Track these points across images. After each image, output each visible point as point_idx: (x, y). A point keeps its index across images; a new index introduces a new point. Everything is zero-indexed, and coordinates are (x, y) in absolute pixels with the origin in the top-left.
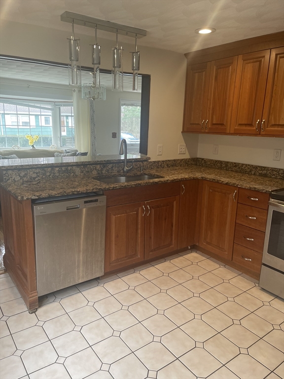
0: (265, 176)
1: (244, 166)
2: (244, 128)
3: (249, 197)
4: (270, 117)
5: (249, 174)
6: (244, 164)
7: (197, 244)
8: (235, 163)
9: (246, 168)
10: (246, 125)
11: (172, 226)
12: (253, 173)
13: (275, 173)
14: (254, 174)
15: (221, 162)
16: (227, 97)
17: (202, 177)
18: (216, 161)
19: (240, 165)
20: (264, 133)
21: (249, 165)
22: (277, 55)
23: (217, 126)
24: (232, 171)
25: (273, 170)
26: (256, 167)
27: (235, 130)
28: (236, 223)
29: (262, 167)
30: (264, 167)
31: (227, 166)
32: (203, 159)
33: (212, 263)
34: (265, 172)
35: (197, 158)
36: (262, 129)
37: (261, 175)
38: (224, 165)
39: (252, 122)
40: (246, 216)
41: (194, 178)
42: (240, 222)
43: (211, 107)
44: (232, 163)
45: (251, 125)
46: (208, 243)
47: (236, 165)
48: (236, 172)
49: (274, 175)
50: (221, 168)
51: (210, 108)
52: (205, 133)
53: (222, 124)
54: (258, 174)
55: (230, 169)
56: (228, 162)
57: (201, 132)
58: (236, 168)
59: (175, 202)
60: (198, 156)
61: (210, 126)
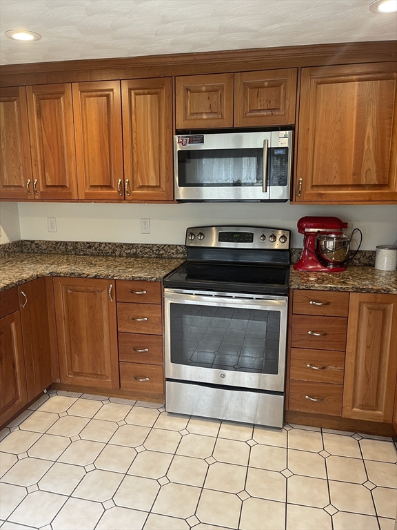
0: (135, 256)
1: (103, 246)
2: (99, 191)
3: (132, 292)
4: (135, 175)
5: (112, 256)
6: (102, 243)
7: (58, 381)
8: (88, 243)
9: (107, 248)
10: (101, 186)
11: (14, 366)
12: (117, 253)
13: (148, 250)
14: (120, 256)
15: (65, 244)
16: (65, 145)
17: (51, 273)
18: (57, 243)
19: (96, 245)
20: (130, 198)
21: (110, 244)
22: (130, 90)
23: (56, 189)
24: (84, 255)
25: (144, 246)
26: (121, 246)
27: (86, 194)
28: (118, 332)
29: (128, 244)
30: (132, 244)
31: (75, 248)
32: (32, 242)
33: (89, 403)
34: (135, 250)
35: (22, 241)
36: (128, 193)
37: (129, 255)
38: (70, 248)
39: (111, 182)
40: (133, 319)
41: (37, 275)
42: (124, 330)
43: (39, 159)
44: (83, 243)
45: (109, 187)
46: (76, 374)
47: (90, 245)
48: (92, 255)
49: (147, 253)
50: (66, 253)
51: (36, 161)
52: (34, 200)
53: (64, 186)
54: (124, 254)
55: (81, 253)
56: (77, 243)
57: (26, 200)
58: (91, 250)
59: (13, 325)
60: (23, 237)
61: (41, 190)
